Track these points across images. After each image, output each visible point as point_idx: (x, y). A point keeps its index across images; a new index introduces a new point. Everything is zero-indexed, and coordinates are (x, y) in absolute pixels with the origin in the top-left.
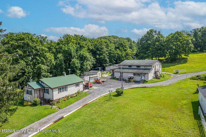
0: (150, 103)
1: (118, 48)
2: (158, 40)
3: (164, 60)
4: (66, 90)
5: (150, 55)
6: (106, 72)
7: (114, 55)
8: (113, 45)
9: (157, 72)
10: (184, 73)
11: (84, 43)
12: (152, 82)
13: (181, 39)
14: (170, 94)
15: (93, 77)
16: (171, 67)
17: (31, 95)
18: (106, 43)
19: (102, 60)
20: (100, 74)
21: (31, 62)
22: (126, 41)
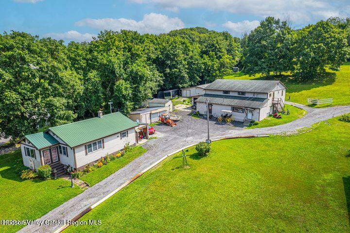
0: (260, 177)
1: (206, 53)
2: (280, 39)
3: (290, 76)
4: (101, 147)
5: (265, 69)
6: (181, 99)
7: (198, 66)
8: (198, 45)
9: (277, 104)
10: (328, 106)
11: (139, 49)
12: (266, 124)
13: (328, 38)
14: (300, 156)
15: (157, 113)
16: (304, 92)
17: (34, 159)
18: (184, 43)
19: (176, 78)
20: (171, 107)
21: (32, 93)
22: (221, 38)
